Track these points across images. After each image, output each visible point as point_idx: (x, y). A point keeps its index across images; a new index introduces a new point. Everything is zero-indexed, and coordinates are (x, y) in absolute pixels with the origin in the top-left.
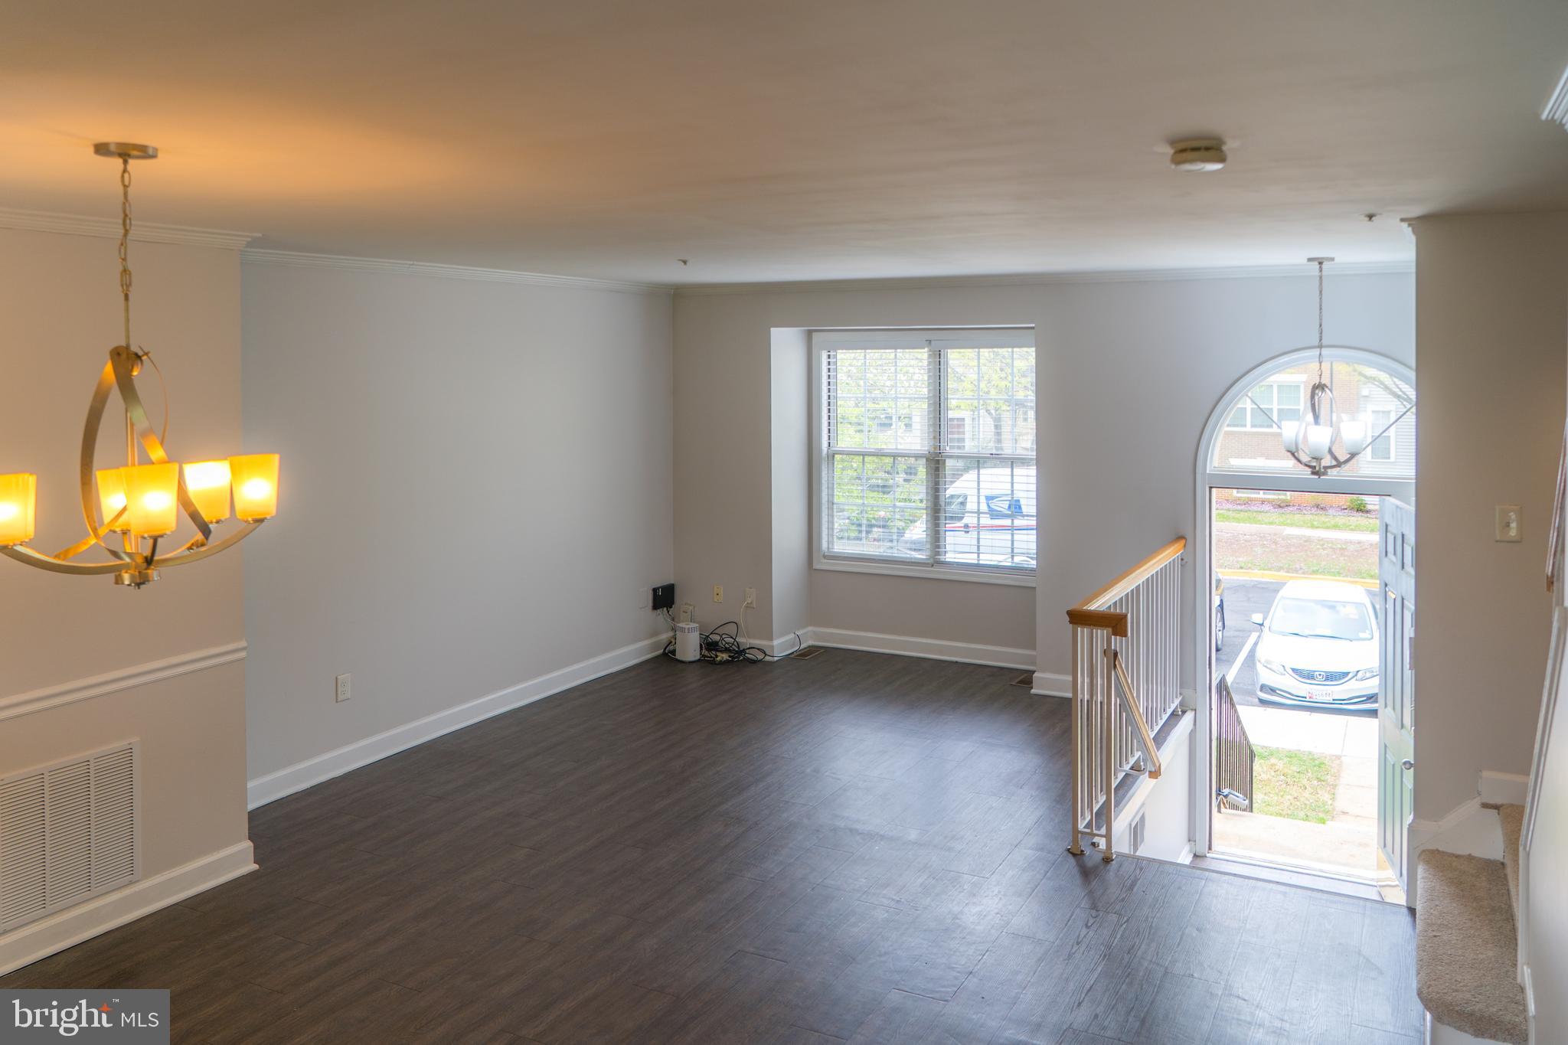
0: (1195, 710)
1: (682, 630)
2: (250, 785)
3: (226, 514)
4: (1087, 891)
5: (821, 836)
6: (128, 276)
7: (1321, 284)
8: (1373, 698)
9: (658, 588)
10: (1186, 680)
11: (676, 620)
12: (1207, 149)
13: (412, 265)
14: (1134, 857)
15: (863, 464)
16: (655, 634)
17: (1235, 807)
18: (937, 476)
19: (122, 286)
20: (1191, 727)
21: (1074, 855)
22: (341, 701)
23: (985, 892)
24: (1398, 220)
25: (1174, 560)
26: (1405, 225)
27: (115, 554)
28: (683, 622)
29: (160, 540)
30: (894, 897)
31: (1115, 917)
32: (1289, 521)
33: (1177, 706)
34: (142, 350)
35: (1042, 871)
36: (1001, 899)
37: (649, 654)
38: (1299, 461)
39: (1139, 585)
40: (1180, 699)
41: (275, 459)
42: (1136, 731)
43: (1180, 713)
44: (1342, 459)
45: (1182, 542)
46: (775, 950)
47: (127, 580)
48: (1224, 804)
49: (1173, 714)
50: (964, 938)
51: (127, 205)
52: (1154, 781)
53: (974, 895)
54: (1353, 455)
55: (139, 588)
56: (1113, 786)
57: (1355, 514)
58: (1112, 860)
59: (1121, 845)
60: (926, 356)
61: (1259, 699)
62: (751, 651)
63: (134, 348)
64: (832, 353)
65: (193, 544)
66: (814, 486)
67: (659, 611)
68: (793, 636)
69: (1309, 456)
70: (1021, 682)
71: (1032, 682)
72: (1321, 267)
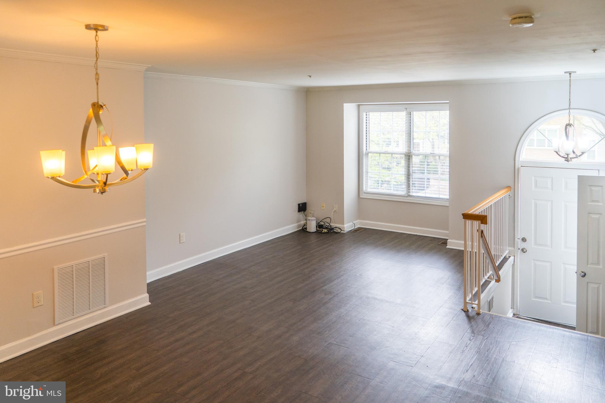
0: (514, 256)
1: (309, 220)
2: (148, 273)
3: (134, 167)
4: (470, 326)
5: (362, 300)
6: (98, 76)
9: (300, 204)
11: (307, 216)
12: (526, 18)
14: (489, 315)
15: (380, 157)
16: (299, 221)
18: (409, 162)
19: (96, 79)
20: (512, 263)
21: (464, 311)
22: (182, 243)
23: (428, 324)
25: (506, 195)
27: (93, 181)
28: (310, 217)
29: (109, 175)
30: (391, 325)
31: (481, 337)
33: (507, 254)
34: (103, 104)
35: (451, 317)
36: (434, 328)
38: (560, 156)
39: (492, 205)
40: (508, 251)
41: (152, 146)
43: (508, 257)
44: (578, 155)
45: (509, 189)
46: (344, 343)
47: (98, 191)
49: (505, 258)
50: (419, 342)
51: (97, 48)
52: (497, 284)
53: (424, 326)
54: (583, 153)
55: (102, 194)
56: (481, 285)
58: (480, 314)
59: (484, 308)
60: (405, 114)
62: (336, 229)
63: (100, 103)
64: (367, 114)
65: (122, 179)
66: (361, 166)
67: (300, 213)
68: (352, 223)
69: (564, 154)
70: (442, 243)
71: (447, 244)
72: (570, 75)
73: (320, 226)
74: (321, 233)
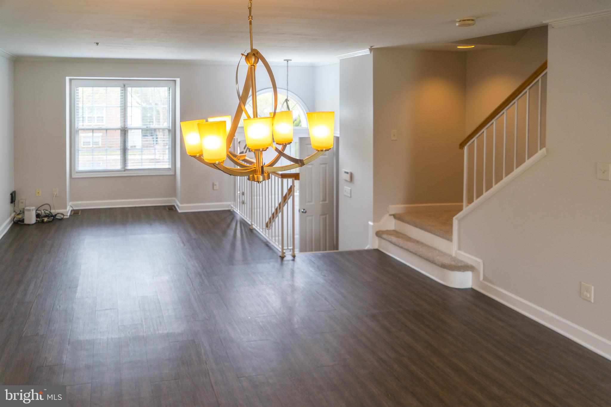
1: (29, 210)
7: (288, 68)
15: (93, 134)
16: (11, 214)
18: (125, 137)
21: (282, 258)
37: (11, 224)
58: (295, 256)
60: (119, 90)
62: (58, 215)
64: (78, 89)
72: (288, 63)
73: (39, 216)
74: (42, 223)
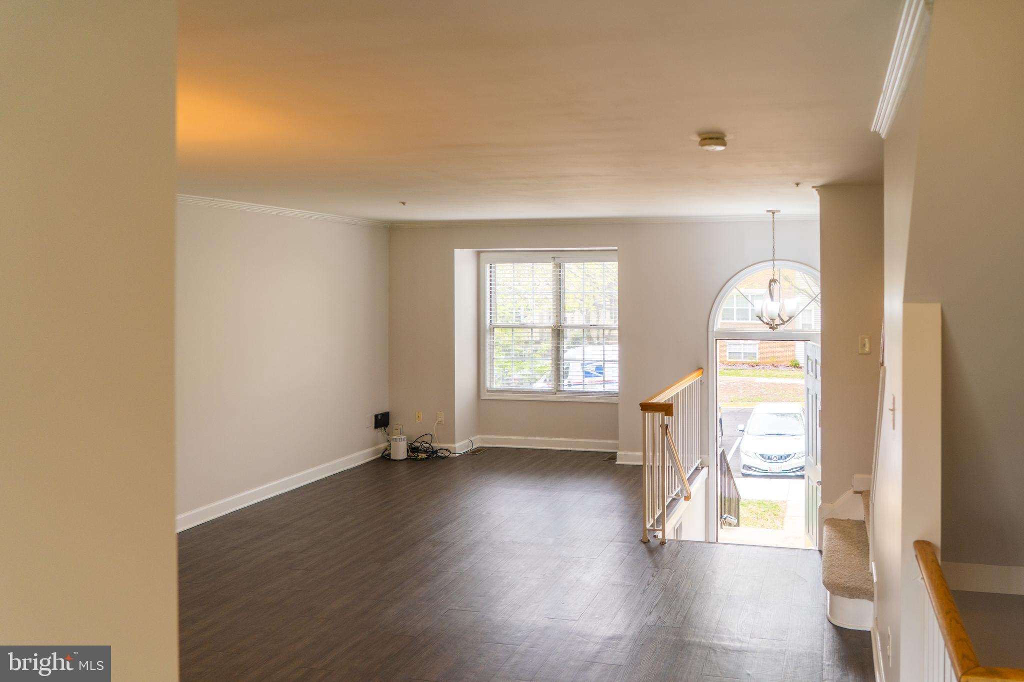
0: (708, 466)
1: (395, 440)
4: (652, 559)
5: (495, 547)
7: (774, 224)
8: (802, 468)
9: (379, 415)
10: (704, 450)
11: (390, 435)
12: (717, 139)
13: (213, 200)
14: (677, 541)
15: (513, 333)
16: (376, 444)
17: (730, 525)
18: (558, 339)
20: (706, 476)
21: (644, 543)
23: (594, 565)
24: (811, 187)
25: (697, 380)
26: (814, 190)
28: (395, 435)
30: (541, 573)
31: (668, 570)
32: (758, 374)
33: (699, 464)
36: (604, 568)
37: (372, 457)
38: (764, 322)
39: (679, 392)
40: (700, 460)
42: (678, 472)
43: (700, 468)
44: (785, 320)
45: (701, 371)
46: (472, 606)
48: (724, 524)
49: (697, 469)
50: (584, 589)
52: (687, 502)
53: (589, 568)
54: (791, 318)
56: (666, 505)
57: (793, 369)
58: (666, 543)
59: (670, 535)
60: (551, 267)
61: (742, 473)
62: (441, 451)
64: (492, 266)
66: (482, 348)
67: (379, 429)
68: (468, 441)
69: (768, 319)
70: (609, 458)
71: (616, 458)
72: (773, 215)
73: (413, 449)
74: (416, 459)
